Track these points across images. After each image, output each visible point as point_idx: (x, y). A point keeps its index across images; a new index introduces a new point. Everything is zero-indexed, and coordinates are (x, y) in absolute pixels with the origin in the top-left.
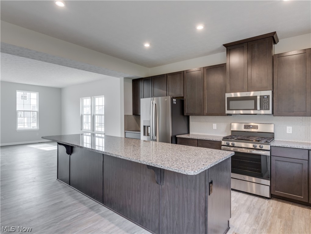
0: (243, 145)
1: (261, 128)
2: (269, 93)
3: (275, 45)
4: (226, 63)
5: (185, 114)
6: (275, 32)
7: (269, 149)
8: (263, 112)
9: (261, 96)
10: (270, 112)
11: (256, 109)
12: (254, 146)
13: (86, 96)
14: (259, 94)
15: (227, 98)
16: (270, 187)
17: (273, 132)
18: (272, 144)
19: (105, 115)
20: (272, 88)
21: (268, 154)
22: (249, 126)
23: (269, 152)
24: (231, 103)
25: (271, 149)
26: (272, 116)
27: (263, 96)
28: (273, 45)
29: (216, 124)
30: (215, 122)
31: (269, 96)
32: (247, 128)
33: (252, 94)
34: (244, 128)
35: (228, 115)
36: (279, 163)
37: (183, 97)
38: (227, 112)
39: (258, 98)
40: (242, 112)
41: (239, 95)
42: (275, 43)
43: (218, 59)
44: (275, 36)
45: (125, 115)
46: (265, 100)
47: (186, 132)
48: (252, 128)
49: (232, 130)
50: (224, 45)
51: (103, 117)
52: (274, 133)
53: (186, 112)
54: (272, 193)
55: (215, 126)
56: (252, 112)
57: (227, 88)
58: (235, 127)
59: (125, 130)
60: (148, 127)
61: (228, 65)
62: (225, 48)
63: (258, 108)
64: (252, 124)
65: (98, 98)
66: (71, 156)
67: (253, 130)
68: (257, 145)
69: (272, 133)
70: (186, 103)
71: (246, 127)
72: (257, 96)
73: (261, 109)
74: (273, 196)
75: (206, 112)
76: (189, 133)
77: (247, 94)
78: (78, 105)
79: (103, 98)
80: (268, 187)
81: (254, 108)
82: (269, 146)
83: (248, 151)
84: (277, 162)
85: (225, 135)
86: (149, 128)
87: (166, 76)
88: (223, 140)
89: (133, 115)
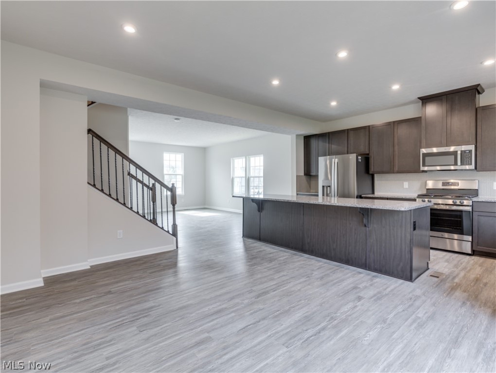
0: (440, 201)
1: (462, 185)
2: (472, 147)
3: (480, 95)
4: (421, 117)
5: (371, 173)
6: (479, 84)
7: (471, 204)
8: (464, 167)
9: (461, 151)
10: (473, 167)
11: (456, 164)
12: (453, 202)
13: (239, 155)
14: (459, 149)
15: (423, 154)
16: (472, 242)
17: (477, 188)
18: (475, 199)
19: (264, 177)
20: (474, 142)
21: (469, 209)
22: (448, 183)
23: (471, 207)
24: (427, 159)
25: (472, 205)
26: (475, 172)
27: (465, 151)
28: (477, 95)
29: (407, 183)
30: (406, 180)
31: (471, 150)
32: (446, 186)
33: (452, 149)
34: (443, 186)
35: (423, 171)
36: (482, 218)
37: (368, 154)
38: (422, 168)
39: (459, 152)
40: (438, 168)
41: (435, 150)
42: (479, 93)
43: (410, 112)
44: (479, 88)
45: (297, 176)
46: (466, 155)
47: (371, 192)
48: (451, 185)
49: (427, 188)
50: (419, 98)
51: (262, 179)
52: (477, 190)
53: (372, 170)
54: (474, 249)
55: (406, 185)
56: (452, 168)
57: (422, 144)
58: (430, 184)
59: (297, 192)
60: (327, 187)
61: (423, 118)
62: (421, 101)
63: (459, 162)
64: (452, 181)
65: (254, 158)
66: (261, 213)
67: (452, 187)
68: (457, 201)
69: (476, 190)
70: (372, 161)
71: (444, 184)
72: (457, 151)
73: (462, 164)
74: (474, 253)
75: (396, 169)
76: (373, 193)
77: (445, 149)
78: (228, 166)
79: (263, 157)
80: (470, 243)
81: (453, 164)
82: (471, 201)
83: (447, 207)
84: (480, 217)
85: (420, 193)
86: (329, 188)
87: (346, 132)
88: (418, 197)
89: (305, 175)
